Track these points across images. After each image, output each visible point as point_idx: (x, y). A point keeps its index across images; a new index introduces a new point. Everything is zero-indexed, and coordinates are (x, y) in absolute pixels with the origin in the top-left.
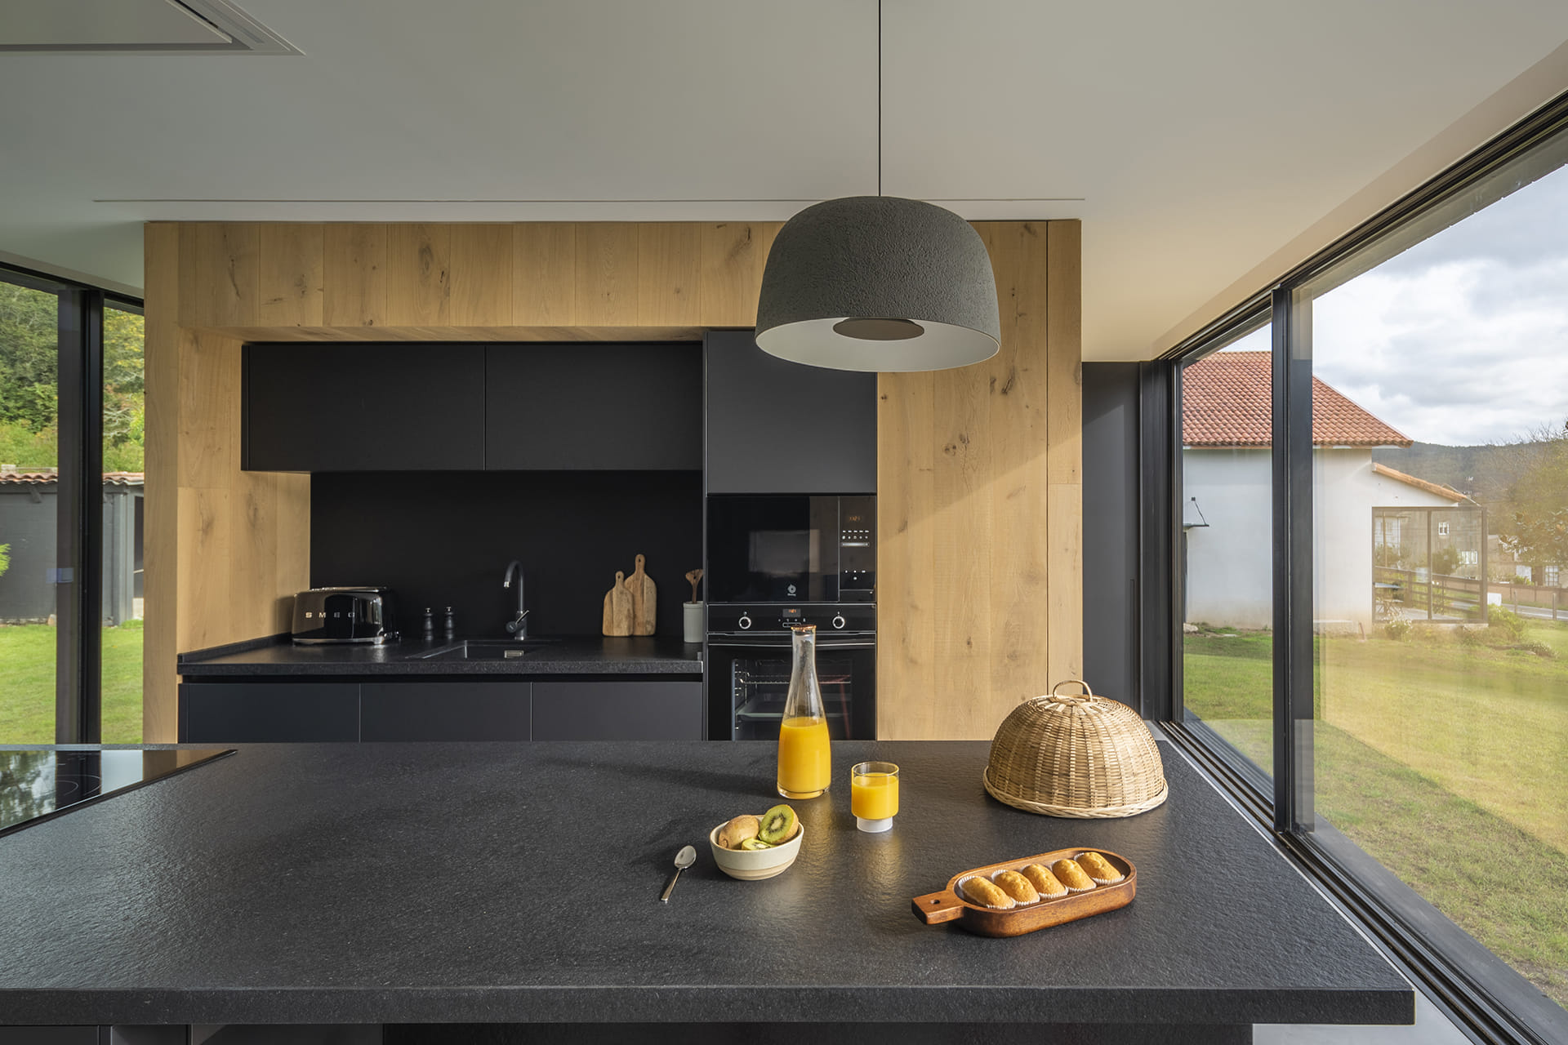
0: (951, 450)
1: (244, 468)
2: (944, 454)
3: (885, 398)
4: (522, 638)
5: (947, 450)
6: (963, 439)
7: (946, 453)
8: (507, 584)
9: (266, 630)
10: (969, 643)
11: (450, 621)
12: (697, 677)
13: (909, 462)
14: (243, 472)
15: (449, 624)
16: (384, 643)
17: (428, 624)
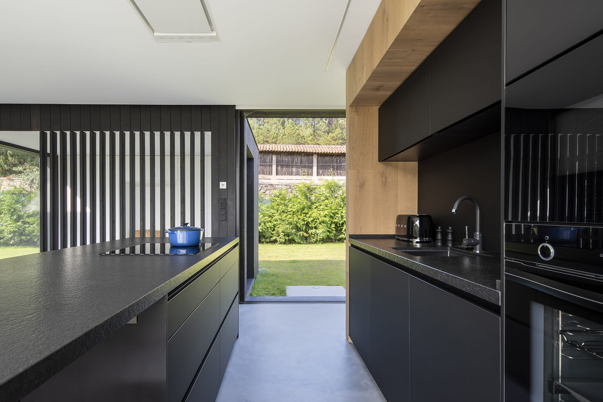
1: (380, 160)
8: (454, 211)
15: (450, 237)
16: (417, 242)
17: (439, 236)
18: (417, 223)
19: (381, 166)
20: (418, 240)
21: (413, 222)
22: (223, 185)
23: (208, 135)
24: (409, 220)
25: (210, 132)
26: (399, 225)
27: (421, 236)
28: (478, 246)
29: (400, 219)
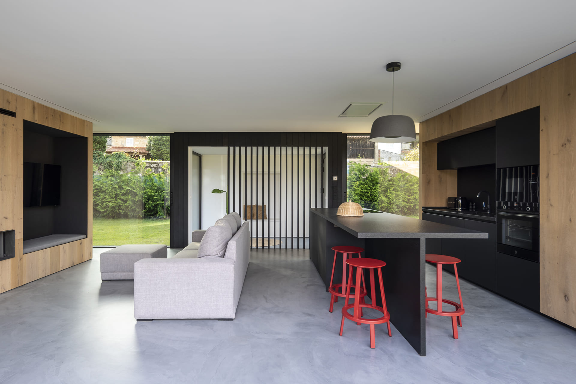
0: (564, 145)
1: (438, 169)
2: (562, 148)
3: (542, 130)
4: (489, 212)
5: (563, 146)
6: (568, 141)
7: (562, 147)
8: (478, 196)
9: (444, 205)
10: (570, 220)
11: (474, 206)
12: (494, 222)
13: (550, 152)
14: (438, 171)
15: (474, 207)
16: (460, 210)
17: (471, 207)
18: (460, 201)
19: (438, 172)
20: (460, 209)
21: (458, 201)
22: (335, 178)
23: (326, 149)
24: (456, 200)
25: (327, 147)
26: (450, 202)
27: (462, 207)
28: (489, 210)
29: (450, 199)
